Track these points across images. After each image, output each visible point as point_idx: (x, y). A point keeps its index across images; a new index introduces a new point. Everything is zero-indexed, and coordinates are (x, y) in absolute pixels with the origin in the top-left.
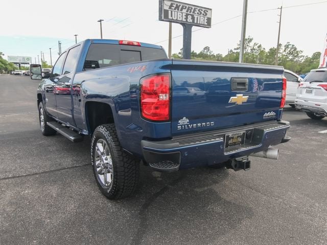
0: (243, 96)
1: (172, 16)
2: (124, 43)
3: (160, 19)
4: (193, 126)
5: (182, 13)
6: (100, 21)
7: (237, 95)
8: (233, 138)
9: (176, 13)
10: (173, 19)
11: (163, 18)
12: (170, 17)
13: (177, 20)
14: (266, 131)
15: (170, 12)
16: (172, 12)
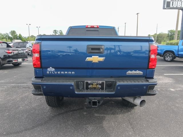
0: (99, 57)
1: (173, 5)
2: (88, 27)
3: (164, 8)
4: (57, 73)
5: (181, 2)
6: (138, 14)
7: (93, 56)
8: (92, 84)
9: (176, 2)
10: (173, 7)
11: (165, 7)
12: (171, 6)
13: (177, 7)
14: (118, 83)
15: (171, 3)
16: (173, 2)
